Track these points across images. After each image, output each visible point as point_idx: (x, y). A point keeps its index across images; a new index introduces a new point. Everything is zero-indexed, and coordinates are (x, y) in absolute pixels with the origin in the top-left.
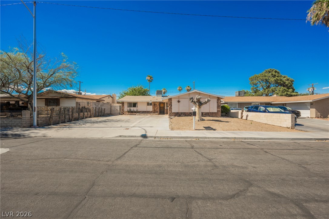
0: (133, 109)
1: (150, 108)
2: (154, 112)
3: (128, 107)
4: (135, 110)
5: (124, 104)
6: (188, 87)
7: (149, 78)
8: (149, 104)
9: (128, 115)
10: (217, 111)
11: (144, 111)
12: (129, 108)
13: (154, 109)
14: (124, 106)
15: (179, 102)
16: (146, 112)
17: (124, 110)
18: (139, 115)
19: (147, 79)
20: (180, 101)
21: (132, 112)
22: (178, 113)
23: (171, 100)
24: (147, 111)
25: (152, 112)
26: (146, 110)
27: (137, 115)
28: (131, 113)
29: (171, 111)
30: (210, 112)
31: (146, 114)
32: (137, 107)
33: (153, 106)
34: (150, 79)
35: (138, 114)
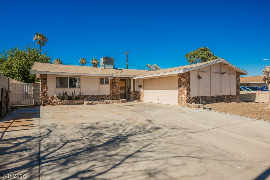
0: (70, 91)
1: (106, 90)
2: (113, 97)
3: (57, 87)
4: (77, 94)
5: (47, 80)
6: (95, 60)
7: (39, 38)
8: (103, 81)
9: (60, 104)
10: (237, 94)
11: (93, 96)
12: (61, 90)
13: (113, 91)
14: (46, 84)
15: (199, 78)
16: (97, 96)
17: (48, 95)
18: (91, 104)
19: (36, 39)
20: (200, 76)
21: (70, 98)
22: (198, 97)
23: (190, 75)
24: (100, 94)
25: (108, 96)
26: (97, 94)
27: (88, 104)
28: (69, 101)
29: (190, 95)
30: (231, 94)
31: (105, 101)
32: (79, 87)
33: (112, 85)
34: (42, 41)
35: (90, 102)
